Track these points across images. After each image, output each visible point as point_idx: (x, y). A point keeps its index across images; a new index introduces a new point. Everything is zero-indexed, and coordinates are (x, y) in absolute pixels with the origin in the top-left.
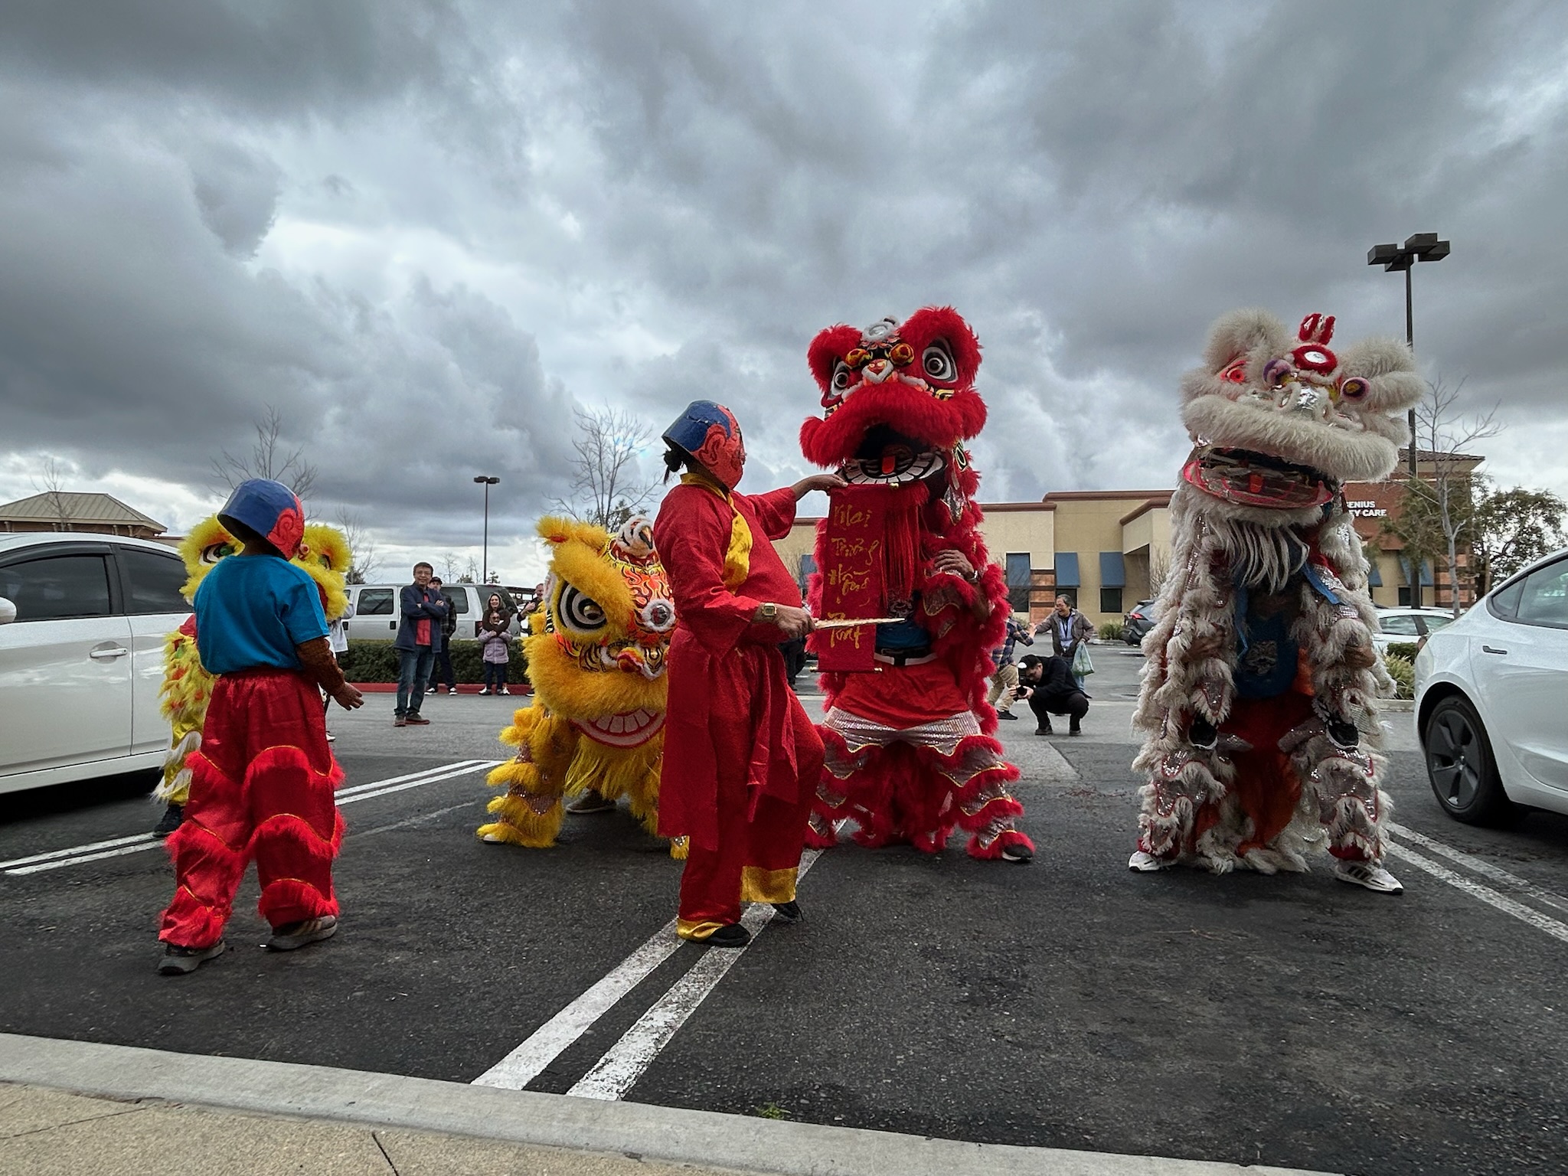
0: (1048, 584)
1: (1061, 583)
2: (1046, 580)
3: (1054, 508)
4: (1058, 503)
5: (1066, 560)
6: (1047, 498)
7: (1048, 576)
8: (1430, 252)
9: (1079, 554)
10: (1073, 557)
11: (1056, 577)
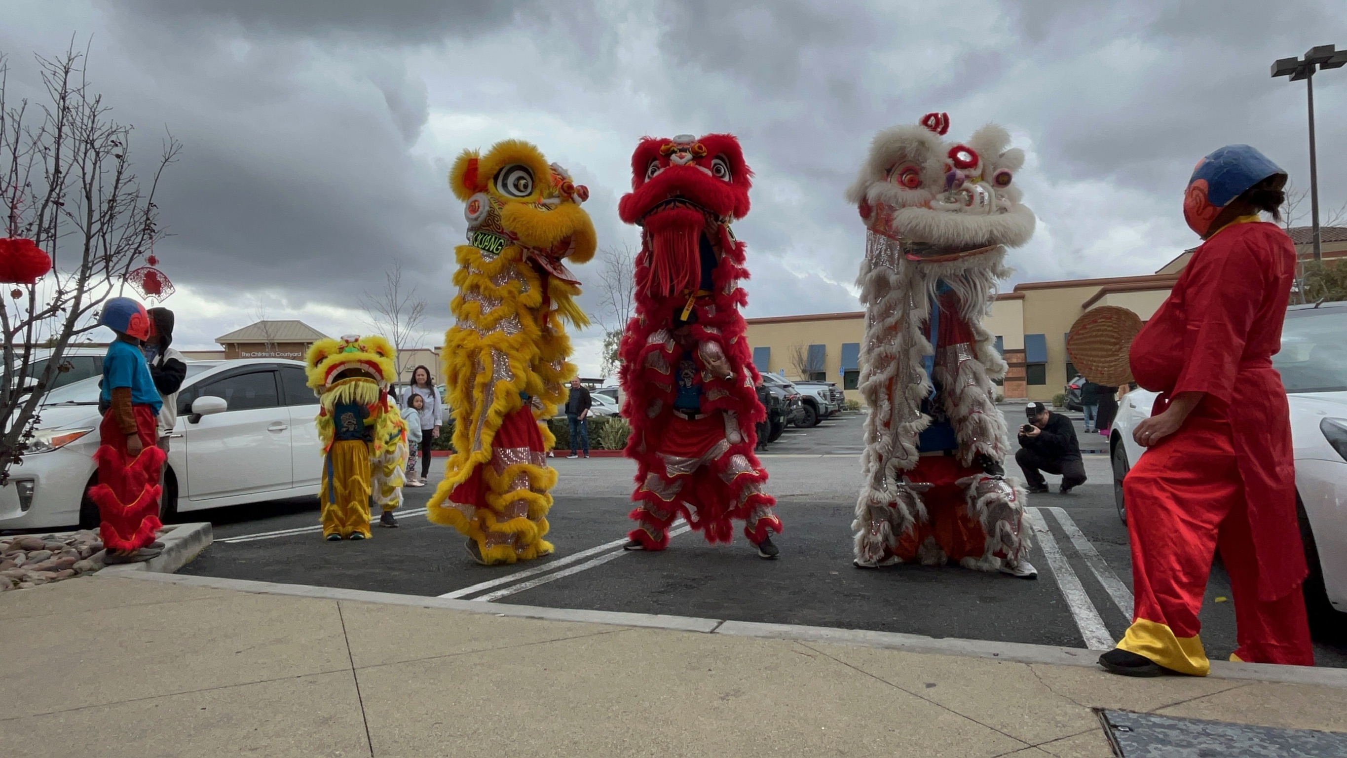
0: (1020, 361)
1: (1031, 360)
2: (1018, 358)
3: (1022, 297)
4: (1027, 293)
5: (1034, 341)
6: (1017, 289)
7: (1019, 355)
8: (1330, 61)
9: (1046, 336)
10: (1042, 337)
11: (1025, 355)
